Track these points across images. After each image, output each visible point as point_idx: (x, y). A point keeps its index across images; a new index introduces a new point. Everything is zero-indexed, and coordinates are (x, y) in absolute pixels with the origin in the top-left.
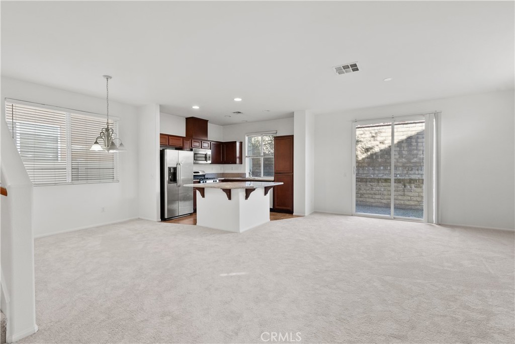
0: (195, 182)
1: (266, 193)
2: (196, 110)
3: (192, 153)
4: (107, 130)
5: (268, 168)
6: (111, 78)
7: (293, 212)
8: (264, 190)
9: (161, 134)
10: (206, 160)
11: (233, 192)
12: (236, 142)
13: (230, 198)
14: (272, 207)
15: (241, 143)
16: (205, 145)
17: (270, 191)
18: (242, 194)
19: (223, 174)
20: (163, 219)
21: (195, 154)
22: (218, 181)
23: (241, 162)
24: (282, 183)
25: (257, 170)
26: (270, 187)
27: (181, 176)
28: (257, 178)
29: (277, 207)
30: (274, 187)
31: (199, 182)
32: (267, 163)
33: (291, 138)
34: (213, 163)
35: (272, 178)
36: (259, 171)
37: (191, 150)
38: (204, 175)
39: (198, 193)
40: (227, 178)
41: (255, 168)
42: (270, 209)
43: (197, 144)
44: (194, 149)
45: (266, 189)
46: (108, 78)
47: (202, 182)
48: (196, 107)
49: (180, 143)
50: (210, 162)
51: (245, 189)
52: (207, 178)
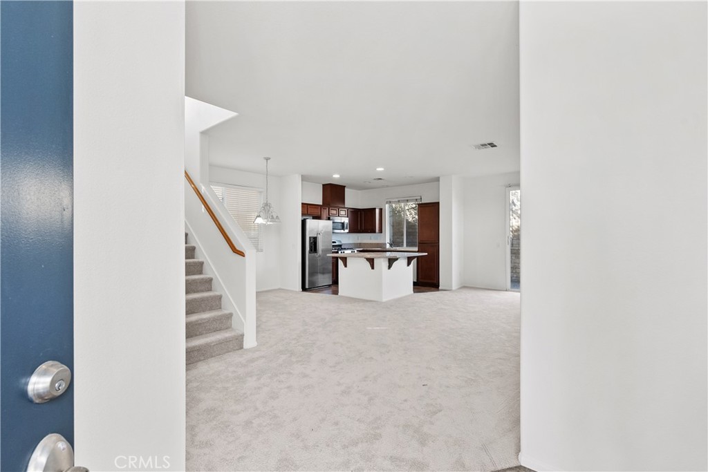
0: (333, 252)
1: (409, 264)
2: (336, 178)
3: (330, 222)
4: (266, 204)
5: (411, 237)
6: (270, 159)
7: (439, 286)
8: (407, 260)
9: (303, 204)
10: (343, 228)
11: (376, 261)
12: (375, 209)
13: (373, 268)
14: (415, 281)
15: (381, 210)
16: (343, 213)
17: (414, 262)
18: (385, 264)
19: (360, 244)
20: (304, 289)
21: (333, 223)
22: (356, 251)
23: (381, 231)
24: (426, 254)
25: (398, 240)
26: (414, 257)
27: (320, 246)
28: (398, 249)
29: (420, 280)
30: (418, 257)
31: (337, 252)
32: (410, 230)
33: (436, 206)
34: (350, 232)
35: (416, 249)
36: (401, 241)
37: (329, 219)
38: (340, 246)
39: (340, 262)
40: (365, 249)
41: (396, 237)
42: (414, 282)
43: (334, 212)
44: (331, 218)
45: (410, 260)
46: (267, 159)
47: (340, 252)
48: (336, 176)
49: (317, 212)
50: (347, 231)
51: (387, 260)
52: (345, 249)
